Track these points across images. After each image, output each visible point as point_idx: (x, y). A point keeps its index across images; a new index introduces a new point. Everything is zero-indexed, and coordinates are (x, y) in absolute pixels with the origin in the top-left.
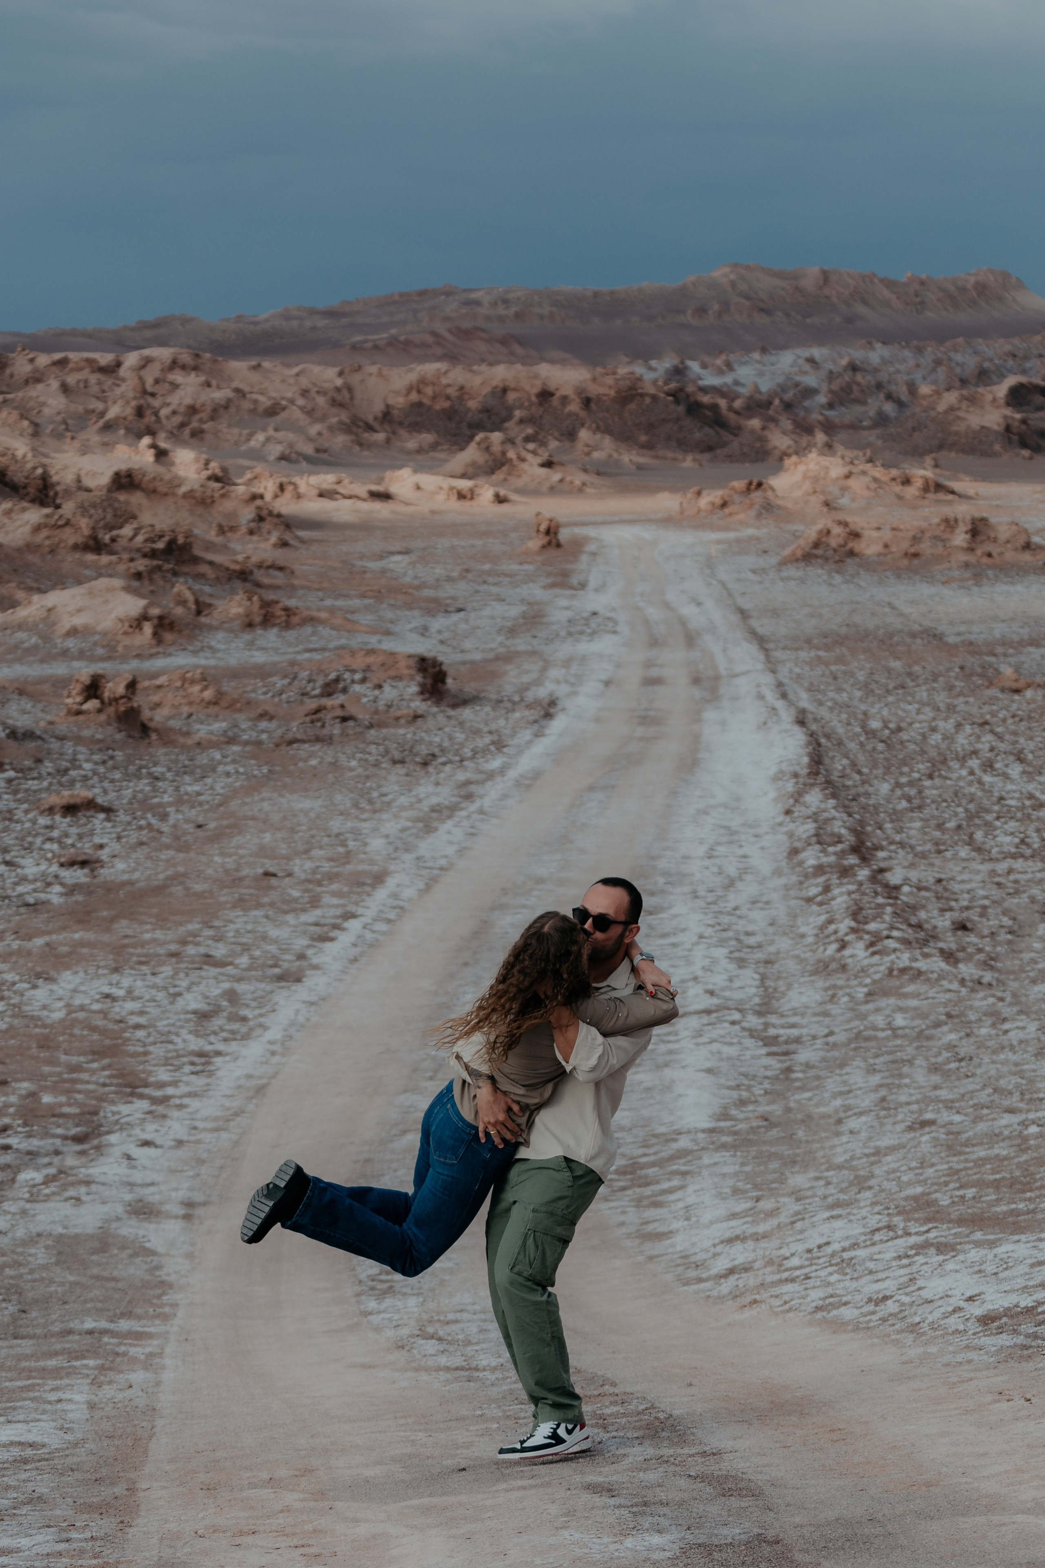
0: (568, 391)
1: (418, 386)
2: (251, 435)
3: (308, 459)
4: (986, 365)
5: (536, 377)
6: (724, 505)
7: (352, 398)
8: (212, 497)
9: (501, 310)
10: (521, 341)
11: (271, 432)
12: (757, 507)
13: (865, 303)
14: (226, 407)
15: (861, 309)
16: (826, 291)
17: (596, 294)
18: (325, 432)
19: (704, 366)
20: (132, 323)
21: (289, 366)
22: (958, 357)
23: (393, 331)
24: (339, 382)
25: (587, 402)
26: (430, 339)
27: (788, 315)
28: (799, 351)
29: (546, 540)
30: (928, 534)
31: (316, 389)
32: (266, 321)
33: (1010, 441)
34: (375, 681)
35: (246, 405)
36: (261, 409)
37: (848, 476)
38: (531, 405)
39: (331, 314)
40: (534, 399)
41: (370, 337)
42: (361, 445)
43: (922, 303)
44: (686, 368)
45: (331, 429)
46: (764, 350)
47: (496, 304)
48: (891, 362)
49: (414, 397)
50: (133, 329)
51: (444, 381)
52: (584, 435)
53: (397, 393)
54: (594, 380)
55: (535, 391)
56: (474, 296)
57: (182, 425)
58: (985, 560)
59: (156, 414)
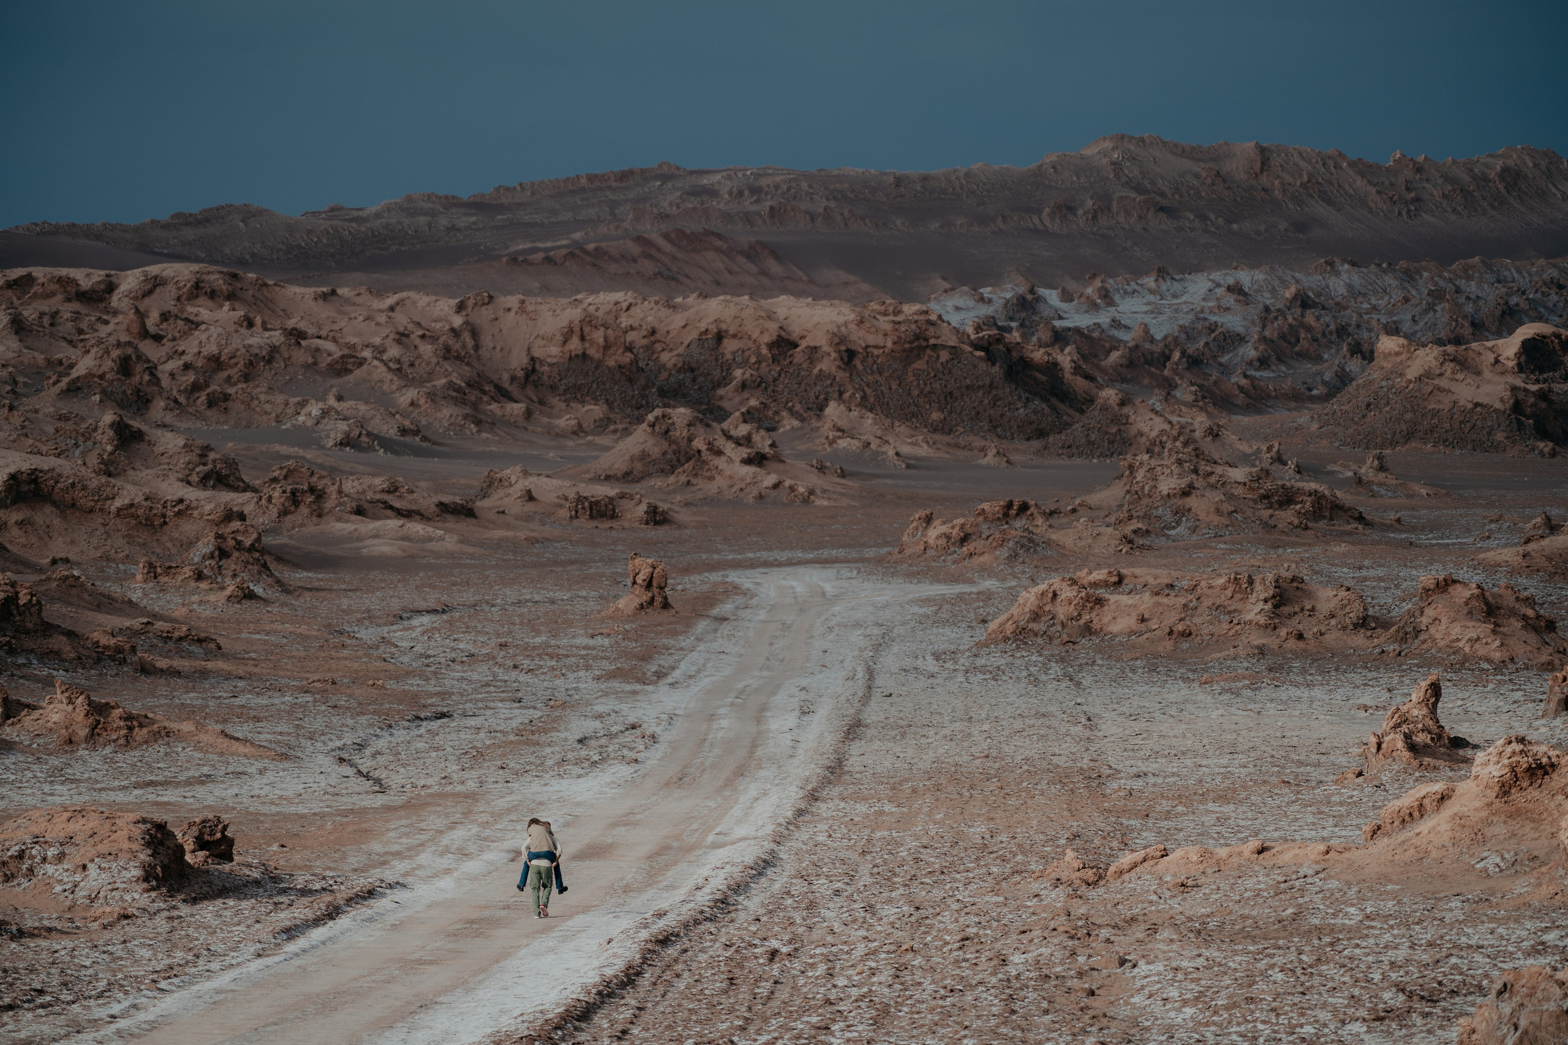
0: (820, 340)
1: (580, 330)
2: (302, 404)
3: (387, 444)
4: (1514, 300)
5: (770, 316)
6: (964, 539)
7: (477, 347)
8: (164, 516)
9: (748, 204)
10: (777, 254)
11: (332, 402)
12: (1011, 544)
13: (1328, 201)
14: (270, 360)
15: (1319, 208)
16: (1264, 180)
17: (899, 181)
18: (422, 401)
19: (1067, 297)
20: (164, 216)
21: (380, 294)
22: (1472, 288)
23: (577, 236)
24: (457, 321)
25: (849, 357)
26: (635, 249)
27: (1203, 218)
28: (1216, 276)
29: (646, 597)
30: (1207, 602)
31: (420, 332)
32: (377, 215)
33: (1520, 426)
34: (79, 861)
35: (301, 357)
36: (324, 362)
37: (1186, 493)
38: (759, 362)
39: (479, 206)
40: (764, 351)
41: (540, 245)
42: (478, 422)
43: (1417, 200)
44: (1039, 299)
45: (432, 396)
46: (1162, 273)
47: (741, 193)
48: (1364, 295)
49: (575, 345)
50: (166, 226)
51: (625, 321)
52: (833, 410)
53: (549, 339)
54: (861, 322)
55: (766, 338)
56: (705, 181)
57: (195, 387)
58: (1292, 644)
59: (152, 370)
